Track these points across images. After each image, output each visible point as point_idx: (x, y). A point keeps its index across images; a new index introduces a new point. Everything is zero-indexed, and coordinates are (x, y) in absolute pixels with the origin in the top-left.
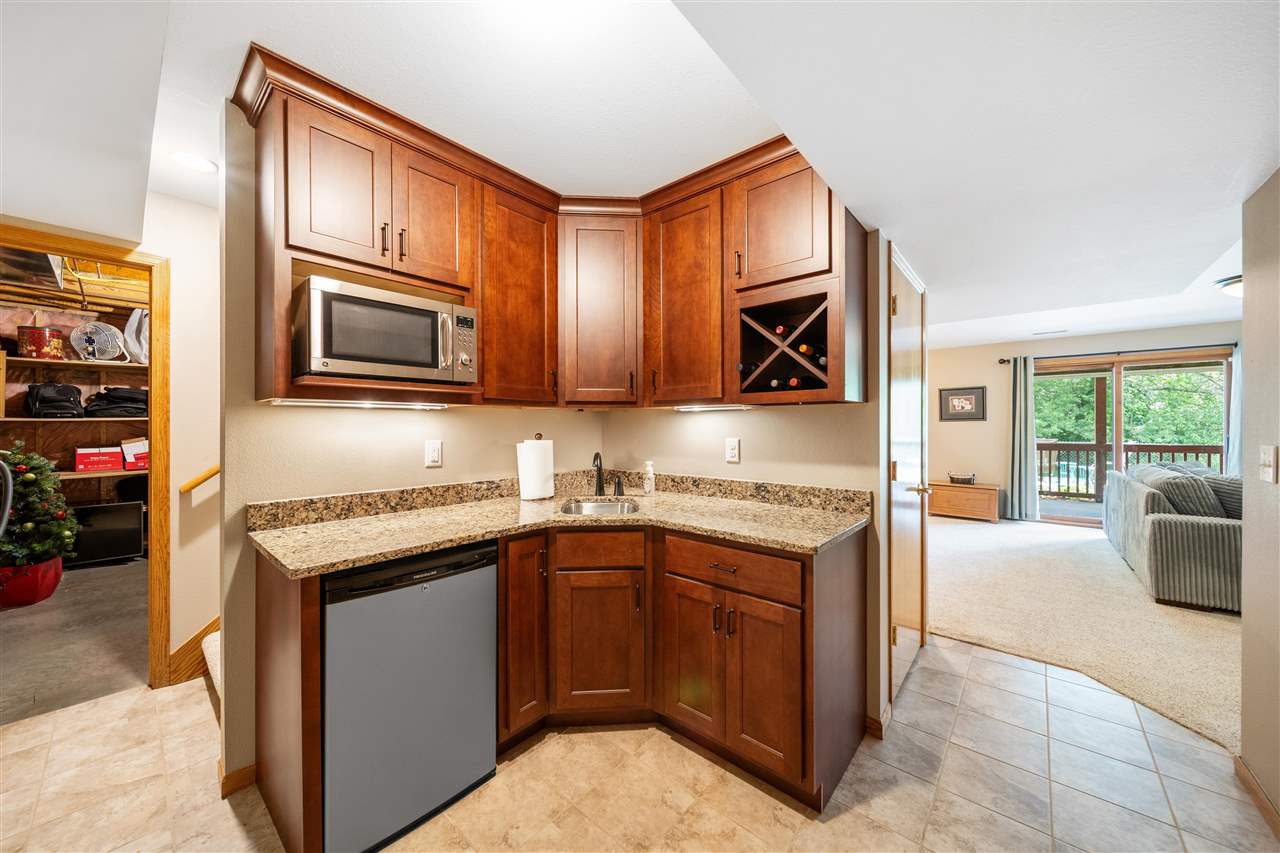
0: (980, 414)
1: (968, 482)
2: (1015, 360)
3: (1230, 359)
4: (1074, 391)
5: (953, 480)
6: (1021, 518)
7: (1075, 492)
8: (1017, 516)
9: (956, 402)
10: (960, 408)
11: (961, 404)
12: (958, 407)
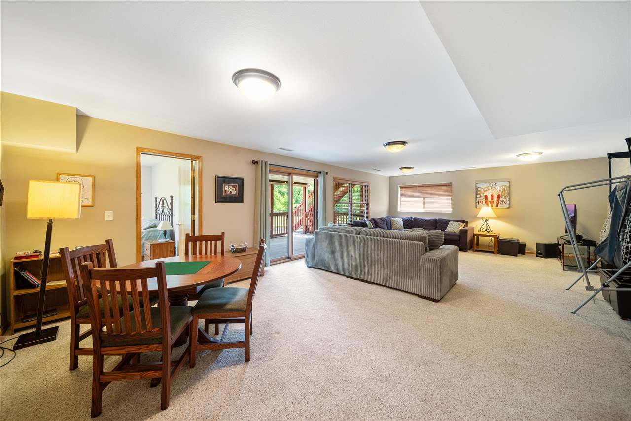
0: (240, 198)
9: (227, 188)
10: (229, 193)
11: (230, 189)
12: (228, 191)
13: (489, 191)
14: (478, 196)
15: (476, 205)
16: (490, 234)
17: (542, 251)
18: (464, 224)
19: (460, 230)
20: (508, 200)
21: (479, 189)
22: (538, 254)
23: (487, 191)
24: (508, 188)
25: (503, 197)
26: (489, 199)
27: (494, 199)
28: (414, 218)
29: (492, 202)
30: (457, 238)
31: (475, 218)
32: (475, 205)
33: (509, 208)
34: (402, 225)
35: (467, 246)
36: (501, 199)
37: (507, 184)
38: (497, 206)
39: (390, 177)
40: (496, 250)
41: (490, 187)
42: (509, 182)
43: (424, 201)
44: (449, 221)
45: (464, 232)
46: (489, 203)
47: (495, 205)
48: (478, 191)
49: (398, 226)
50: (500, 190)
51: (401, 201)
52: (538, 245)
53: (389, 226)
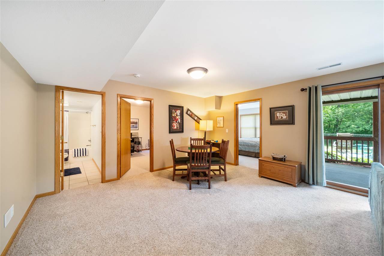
0: (291, 121)
1: (283, 160)
2: (310, 89)
5: (274, 159)
6: (313, 184)
7: (361, 161)
8: (311, 182)
9: (278, 115)
10: (280, 118)
11: (281, 115)
12: (279, 117)
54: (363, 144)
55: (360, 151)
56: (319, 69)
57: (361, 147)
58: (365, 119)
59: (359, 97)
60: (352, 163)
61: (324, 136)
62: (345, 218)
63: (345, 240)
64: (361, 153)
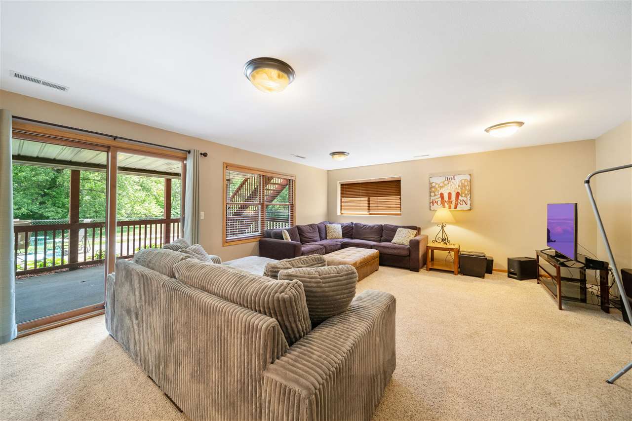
3: (185, 162)
4: (39, 186)
13: (446, 187)
14: (432, 194)
15: (430, 207)
16: (449, 246)
17: (515, 269)
18: (415, 232)
19: (410, 240)
20: (469, 198)
21: (433, 185)
22: (511, 274)
23: (443, 187)
24: (469, 183)
25: (463, 195)
26: (446, 198)
27: (452, 198)
28: (355, 224)
29: (450, 202)
30: (406, 253)
31: (430, 224)
32: (428, 207)
33: (470, 210)
34: (341, 234)
35: (419, 264)
36: (460, 198)
37: (468, 178)
38: (456, 207)
39: (328, 171)
40: (456, 270)
41: (446, 182)
42: (470, 175)
43: (369, 201)
44: (397, 227)
45: (415, 244)
46: (446, 203)
47: (453, 206)
48: (432, 187)
49: (335, 235)
50: (459, 186)
51: (341, 202)
52: (510, 261)
53: (323, 236)
54: (46, 235)
55: (41, 248)
56: (16, 75)
57: (44, 241)
58: (32, 194)
59: (35, 155)
60: (35, 272)
61: (14, 227)
62: (87, 374)
63: (110, 412)
64: (43, 251)
